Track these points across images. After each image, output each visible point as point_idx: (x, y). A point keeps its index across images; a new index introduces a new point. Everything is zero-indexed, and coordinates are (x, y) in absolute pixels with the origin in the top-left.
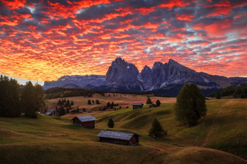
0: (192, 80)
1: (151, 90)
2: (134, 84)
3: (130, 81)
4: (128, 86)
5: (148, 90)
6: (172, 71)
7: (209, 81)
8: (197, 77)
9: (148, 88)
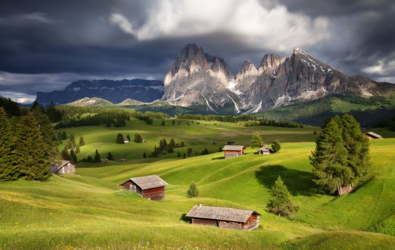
0: (337, 93)
1: (256, 111)
2: (223, 100)
3: (215, 92)
4: (210, 103)
5: (250, 111)
6: (299, 74)
7: (371, 95)
8: (349, 87)
9: (250, 108)
